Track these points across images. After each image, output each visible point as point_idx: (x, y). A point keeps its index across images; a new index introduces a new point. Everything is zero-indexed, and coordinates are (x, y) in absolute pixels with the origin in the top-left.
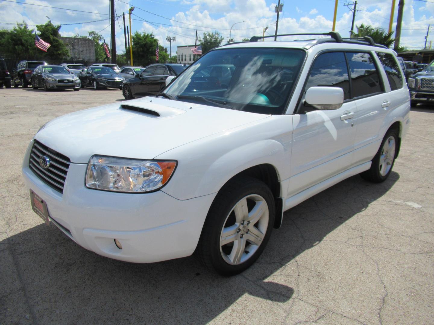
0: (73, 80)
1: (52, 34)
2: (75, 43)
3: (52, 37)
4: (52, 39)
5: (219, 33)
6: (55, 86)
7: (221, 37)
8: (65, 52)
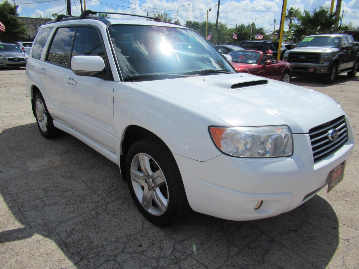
0: (23, 58)
1: (9, 13)
2: (37, 23)
3: (9, 16)
4: (9, 17)
5: (167, 14)
6: (5, 65)
7: (170, 17)
8: (23, 30)
